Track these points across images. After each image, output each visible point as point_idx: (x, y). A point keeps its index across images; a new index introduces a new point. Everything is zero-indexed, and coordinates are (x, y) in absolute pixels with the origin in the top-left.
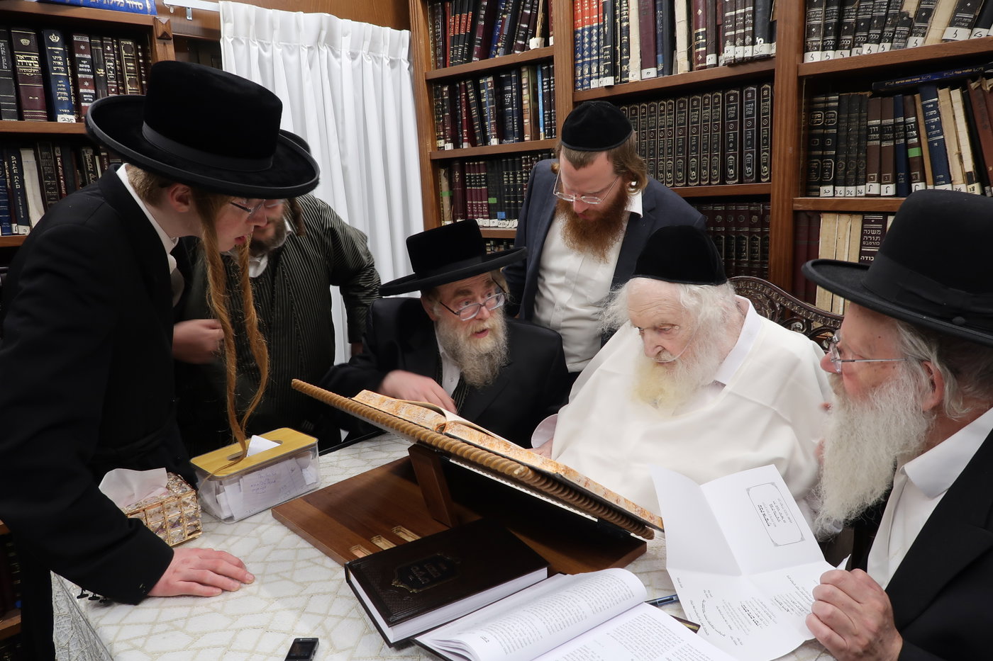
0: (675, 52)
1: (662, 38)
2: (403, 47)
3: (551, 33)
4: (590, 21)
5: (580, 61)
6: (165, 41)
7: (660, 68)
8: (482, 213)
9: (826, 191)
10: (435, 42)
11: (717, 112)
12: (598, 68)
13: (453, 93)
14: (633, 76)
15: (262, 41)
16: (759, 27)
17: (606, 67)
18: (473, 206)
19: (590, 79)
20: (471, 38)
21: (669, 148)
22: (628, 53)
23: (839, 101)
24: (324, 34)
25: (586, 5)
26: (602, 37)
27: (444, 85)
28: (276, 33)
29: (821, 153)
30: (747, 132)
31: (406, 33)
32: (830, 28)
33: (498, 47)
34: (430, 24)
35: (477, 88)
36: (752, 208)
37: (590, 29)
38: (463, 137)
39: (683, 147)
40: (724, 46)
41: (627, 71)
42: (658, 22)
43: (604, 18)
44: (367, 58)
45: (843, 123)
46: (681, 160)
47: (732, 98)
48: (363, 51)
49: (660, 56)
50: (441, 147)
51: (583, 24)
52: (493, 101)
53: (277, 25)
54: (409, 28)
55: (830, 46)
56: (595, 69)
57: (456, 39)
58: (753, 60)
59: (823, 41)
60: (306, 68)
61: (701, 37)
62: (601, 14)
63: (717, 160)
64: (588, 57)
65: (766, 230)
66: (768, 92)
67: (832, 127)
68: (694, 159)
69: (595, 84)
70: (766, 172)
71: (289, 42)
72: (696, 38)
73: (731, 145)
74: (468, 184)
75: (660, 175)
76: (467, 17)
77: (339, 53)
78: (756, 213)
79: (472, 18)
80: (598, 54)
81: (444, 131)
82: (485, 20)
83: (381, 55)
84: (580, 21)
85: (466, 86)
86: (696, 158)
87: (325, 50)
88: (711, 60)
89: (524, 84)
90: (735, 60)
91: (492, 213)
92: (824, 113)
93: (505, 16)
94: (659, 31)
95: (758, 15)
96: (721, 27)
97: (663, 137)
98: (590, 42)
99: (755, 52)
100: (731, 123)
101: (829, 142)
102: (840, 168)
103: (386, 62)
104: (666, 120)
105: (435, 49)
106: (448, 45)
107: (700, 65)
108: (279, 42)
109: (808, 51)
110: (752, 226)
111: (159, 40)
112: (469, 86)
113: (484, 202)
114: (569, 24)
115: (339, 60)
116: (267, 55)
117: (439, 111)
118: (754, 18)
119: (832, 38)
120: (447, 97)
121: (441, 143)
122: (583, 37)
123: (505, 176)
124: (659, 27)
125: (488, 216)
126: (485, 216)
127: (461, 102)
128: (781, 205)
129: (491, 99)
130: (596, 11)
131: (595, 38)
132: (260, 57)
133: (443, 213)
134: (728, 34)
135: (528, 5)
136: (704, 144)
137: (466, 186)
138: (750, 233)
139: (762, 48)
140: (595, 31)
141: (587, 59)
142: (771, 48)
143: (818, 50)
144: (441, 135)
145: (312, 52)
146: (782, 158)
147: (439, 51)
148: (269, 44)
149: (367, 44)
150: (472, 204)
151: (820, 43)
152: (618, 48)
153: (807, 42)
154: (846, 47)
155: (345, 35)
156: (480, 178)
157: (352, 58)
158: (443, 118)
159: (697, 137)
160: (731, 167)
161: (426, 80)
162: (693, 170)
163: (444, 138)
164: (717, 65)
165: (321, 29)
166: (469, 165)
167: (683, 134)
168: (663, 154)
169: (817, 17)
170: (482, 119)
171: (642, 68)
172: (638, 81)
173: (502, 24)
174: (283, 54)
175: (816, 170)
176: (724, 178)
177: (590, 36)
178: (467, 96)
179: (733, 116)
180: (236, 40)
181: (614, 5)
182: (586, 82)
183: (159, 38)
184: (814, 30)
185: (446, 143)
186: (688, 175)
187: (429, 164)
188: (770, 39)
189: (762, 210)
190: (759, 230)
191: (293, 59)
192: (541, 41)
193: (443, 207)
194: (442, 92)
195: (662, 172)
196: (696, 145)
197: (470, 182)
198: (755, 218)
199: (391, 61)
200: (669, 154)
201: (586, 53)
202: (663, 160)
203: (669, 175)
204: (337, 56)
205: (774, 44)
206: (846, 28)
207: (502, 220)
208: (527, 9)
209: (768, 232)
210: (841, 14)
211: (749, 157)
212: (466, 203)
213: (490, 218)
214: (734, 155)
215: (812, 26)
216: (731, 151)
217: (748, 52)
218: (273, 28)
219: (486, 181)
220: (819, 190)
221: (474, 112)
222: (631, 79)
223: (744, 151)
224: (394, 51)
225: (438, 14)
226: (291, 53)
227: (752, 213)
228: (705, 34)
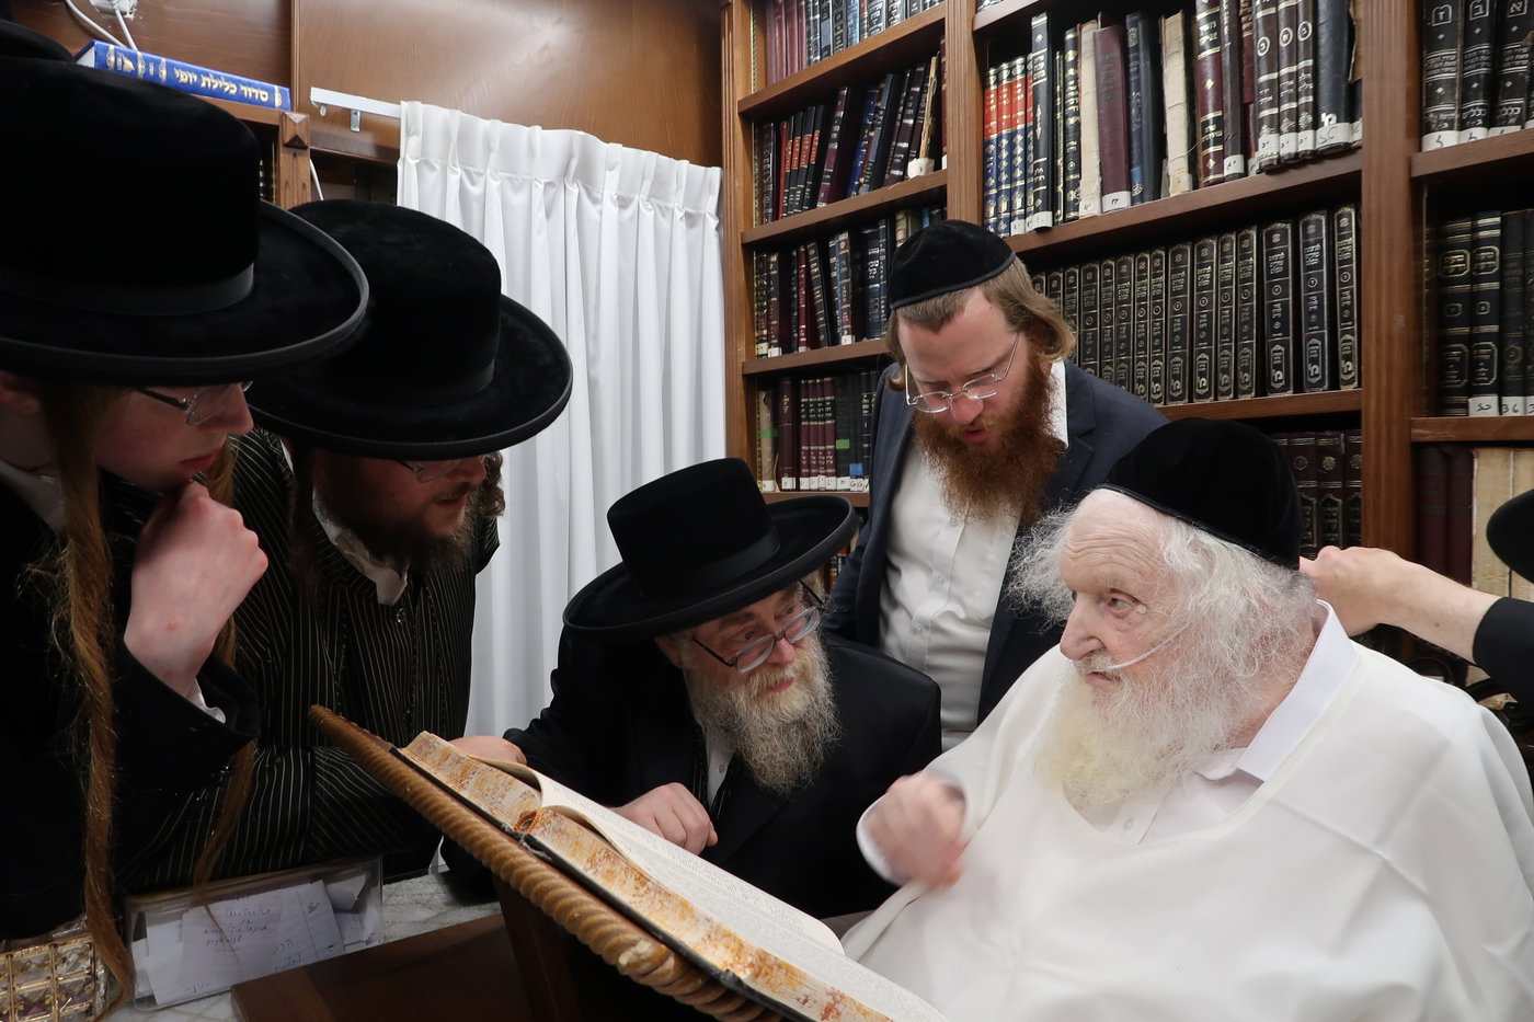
0: (1164, 161)
1: (1140, 139)
2: (710, 194)
3: (945, 149)
4: (1012, 123)
5: (994, 192)
6: (297, 150)
7: (1137, 190)
8: (825, 467)
9: (1484, 406)
10: (761, 186)
11: (1248, 264)
12: (1025, 200)
13: (786, 266)
14: (1086, 208)
15: (470, 168)
16: (1325, 93)
17: (1036, 196)
18: (810, 455)
19: (1011, 219)
20: (816, 173)
21: (1155, 338)
22: (1078, 170)
23: (1502, 226)
24: (574, 163)
25: (1005, 96)
26: (1031, 147)
27: (770, 254)
28: (493, 157)
29: (1467, 330)
30: (1308, 299)
31: (715, 172)
32: (1475, 85)
33: (860, 185)
34: (755, 157)
35: (825, 255)
36: (1323, 442)
37: (1012, 136)
38: (799, 337)
39: (1182, 333)
40: (1257, 136)
41: (1076, 200)
42: (1133, 111)
43: (1035, 111)
44: (646, 206)
45: (1513, 269)
46: (1178, 359)
47: (1276, 238)
48: (640, 198)
49: (1136, 170)
50: (762, 355)
51: (999, 128)
52: (847, 272)
53: (496, 145)
54: (720, 165)
55: (1476, 118)
56: (1018, 202)
57: (794, 177)
58: (1317, 157)
59: (1461, 111)
60: (539, 214)
61: (1211, 128)
62: (1030, 109)
63: (1250, 354)
64: (1006, 183)
65: (1356, 484)
66: (1350, 221)
67: (1489, 279)
68: (1204, 356)
69: (1018, 228)
70: (1349, 372)
71: (514, 173)
72: (1203, 130)
73: (1277, 325)
74: (804, 416)
75: (1140, 388)
76: (812, 139)
77: (599, 196)
78: (1332, 451)
79: (819, 141)
80: (1025, 176)
81: (768, 328)
82: (839, 141)
83: (671, 205)
84: (993, 123)
85: (806, 252)
86: (1208, 352)
87: (574, 190)
88: (1233, 164)
89: (900, 241)
90: (1279, 159)
91: (841, 466)
92: (1470, 251)
93: (872, 134)
94: (1135, 128)
95: (1324, 72)
96: (1251, 106)
97: (1145, 318)
98: (1012, 157)
99: (1319, 141)
100: (1277, 283)
101: (1486, 308)
102: (1513, 359)
103: (679, 214)
104: (1151, 286)
105: (761, 197)
106: (782, 187)
107: (1211, 177)
108: (496, 171)
109: (1429, 131)
110: (1325, 477)
111: (286, 149)
112: (812, 252)
113: (829, 447)
114: (974, 130)
115: (598, 207)
116: (475, 190)
117: (762, 295)
118: (1316, 79)
119: (1480, 103)
120: (775, 272)
121: (763, 348)
122: (999, 150)
123: (865, 401)
124: (1134, 120)
125: (834, 471)
126: (829, 471)
127: (798, 280)
128: (1384, 431)
129: (844, 269)
130: (1020, 105)
131: (1020, 150)
132: (463, 193)
133: (761, 467)
134: (1265, 113)
135: (911, 112)
136: (1223, 326)
137: (801, 420)
138: (1320, 493)
139: (1333, 131)
140: (1020, 138)
141: (1004, 187)
142: (1353, 131)
143: (1451, 128)
144: (763, 336)
145: (552, 191)
146: (1384, 340)
147: (768, 199)
148: (480, 174)
149: (647, 184)
150: (809, 451)
151: (1455, 115)
152: (1060, 162)
153: (1427, 115)
154: (1512, 120)
155: (611, 168)
156: (824, 406)
157: (620, 206)
158: (768, 307)
159: (1210, 315)
160: (1278, 367)
161: (742, 245)
162: (1202, 375)
163: (768, 340)
164: (1246, 173)
165: (570, 156)
166: (807, 384)
167: (1183, 310)
168: (1144, 348)
169: (1446, 67)
170: (831, 306)
171: (1103, 193)
172: (1096, 216)
173: (868, 147)
174: (502, 189)
175: (1458, 366)
176: (1263, 386)
177: (1012, 146)
178: (808, 269)
179: (1279, 270)
180: (424, 164)
181: (1054, 90)
182: (1003, 226)
183: (286, 145)
184: (1440, 90)
185: (770, 347)
186: (1192, 385)
187: (740, 381)
188: (1350, 114)
189: (1343, 445)
190: (1337, 485)
191: (518, 200)
192: (928, 165)
193: (760, 456)
194: (769, 263)
195: (1141, 381)
196: (1208, 329)
197: (808, 413)
198: (1330, 461)
199: (688, 216)
200: (1155, 347)
201: (1004, 177)
202: (1144, 360)
203: (1156, 386)
204: (595, 201)
205: (1359, 124)
206: (1509, 84)
207: (857, 477)
208: (909, 117)
209: (1358, 489)
210: (1497, 59)
211: (1315, 346)
212: (799, 449)
213: (837, 475)
214: (1285, 344)
215: (1437, 84)
216: (1278, 336)
217: (1306, 142)
218: (488, 149)
219: (834, 411)
220: (1466, 406)
221: (818, 295)
222: (1083, 213)
223: (1304, 335)
224: (693, 198)
225: (769, 140)
226: (517, 190)
227: (1323, 452)
228: (1219, 122)
